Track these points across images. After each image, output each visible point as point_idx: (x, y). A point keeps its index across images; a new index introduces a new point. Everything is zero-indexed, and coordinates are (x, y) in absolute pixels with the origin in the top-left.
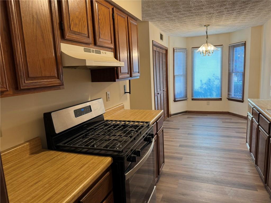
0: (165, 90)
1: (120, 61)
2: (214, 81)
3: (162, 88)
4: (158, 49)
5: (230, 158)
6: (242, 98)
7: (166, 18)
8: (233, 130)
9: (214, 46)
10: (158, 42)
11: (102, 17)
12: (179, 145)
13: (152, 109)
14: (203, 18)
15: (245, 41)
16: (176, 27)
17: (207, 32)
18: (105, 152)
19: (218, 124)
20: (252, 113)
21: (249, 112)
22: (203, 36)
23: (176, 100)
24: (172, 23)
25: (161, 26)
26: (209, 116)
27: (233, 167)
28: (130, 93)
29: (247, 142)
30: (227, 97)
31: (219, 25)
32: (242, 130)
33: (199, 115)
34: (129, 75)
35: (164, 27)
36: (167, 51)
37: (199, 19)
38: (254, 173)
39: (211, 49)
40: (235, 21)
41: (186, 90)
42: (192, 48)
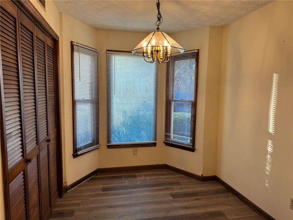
6: (191, 144)
15: (198, 50)
30: (163, 139)
42: (108, 50)
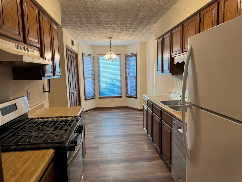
0: (77, 89)
1: (45, 59)
2: (116, 82)
3: (74, 88)
4: (70, 53)
5: (135, 141)
6: (136, 95)
7: (79, 27)
8: (132, 120)
9: (116, 55)
10: (70, 47)
11: (31, 17)
12: (94, 136)
13: (68, 106)
14: (108, 31)
15: (136, 53)
16: (86, 35)
17: (110, 43)
18: (45, 145)
19: (121, 116)
20: (147, 105)
21: (144, 104)
22: (108, 46)
23: (87, 98)
24: (83, 32)
25: (73, 33)
26: (113, 111)
27: (137, 147)
28: (49, 91)
29: (144, 127)
30: (125, 95)
31: (118, 39)
32: (138, 119)
33: (105, 110)
34: (52, 74)
35: (75, 34)
36: (77, 55)
37: (105, 32)
38: (152, 149)
39: (114, 57)
40: (130, 37)
41: (95, 90)
42: (98, 55)
